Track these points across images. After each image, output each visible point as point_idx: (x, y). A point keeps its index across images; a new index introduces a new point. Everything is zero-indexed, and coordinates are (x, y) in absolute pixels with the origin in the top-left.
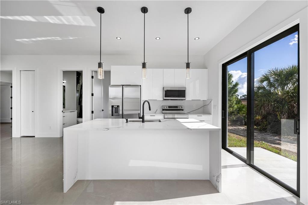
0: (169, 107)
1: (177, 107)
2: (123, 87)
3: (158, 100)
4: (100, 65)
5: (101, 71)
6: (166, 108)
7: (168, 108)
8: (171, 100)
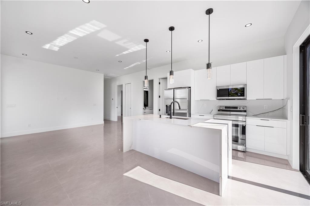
0: (226, 107)
1: (237, 108)
2: (174, 90)
3: (210, 100)
4: (146, 78)
5: (146, 81)
6: (222, 109)
7: (224, 109)
8: (227, 99)
